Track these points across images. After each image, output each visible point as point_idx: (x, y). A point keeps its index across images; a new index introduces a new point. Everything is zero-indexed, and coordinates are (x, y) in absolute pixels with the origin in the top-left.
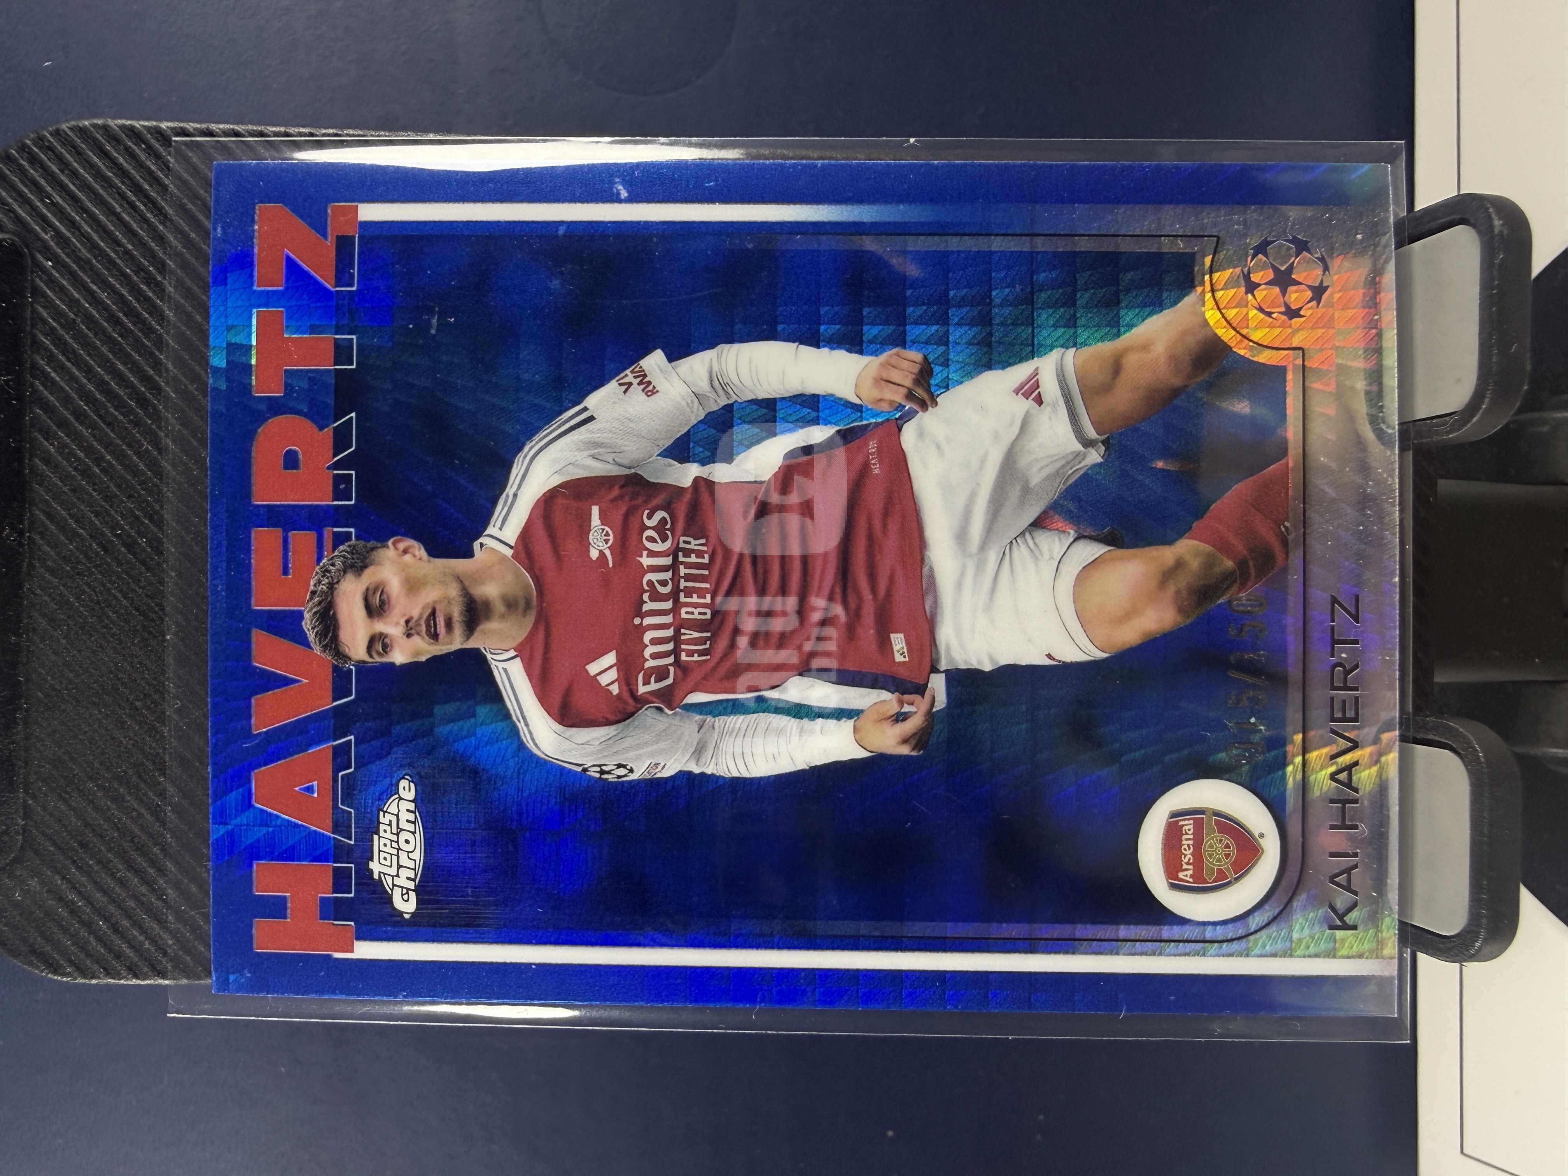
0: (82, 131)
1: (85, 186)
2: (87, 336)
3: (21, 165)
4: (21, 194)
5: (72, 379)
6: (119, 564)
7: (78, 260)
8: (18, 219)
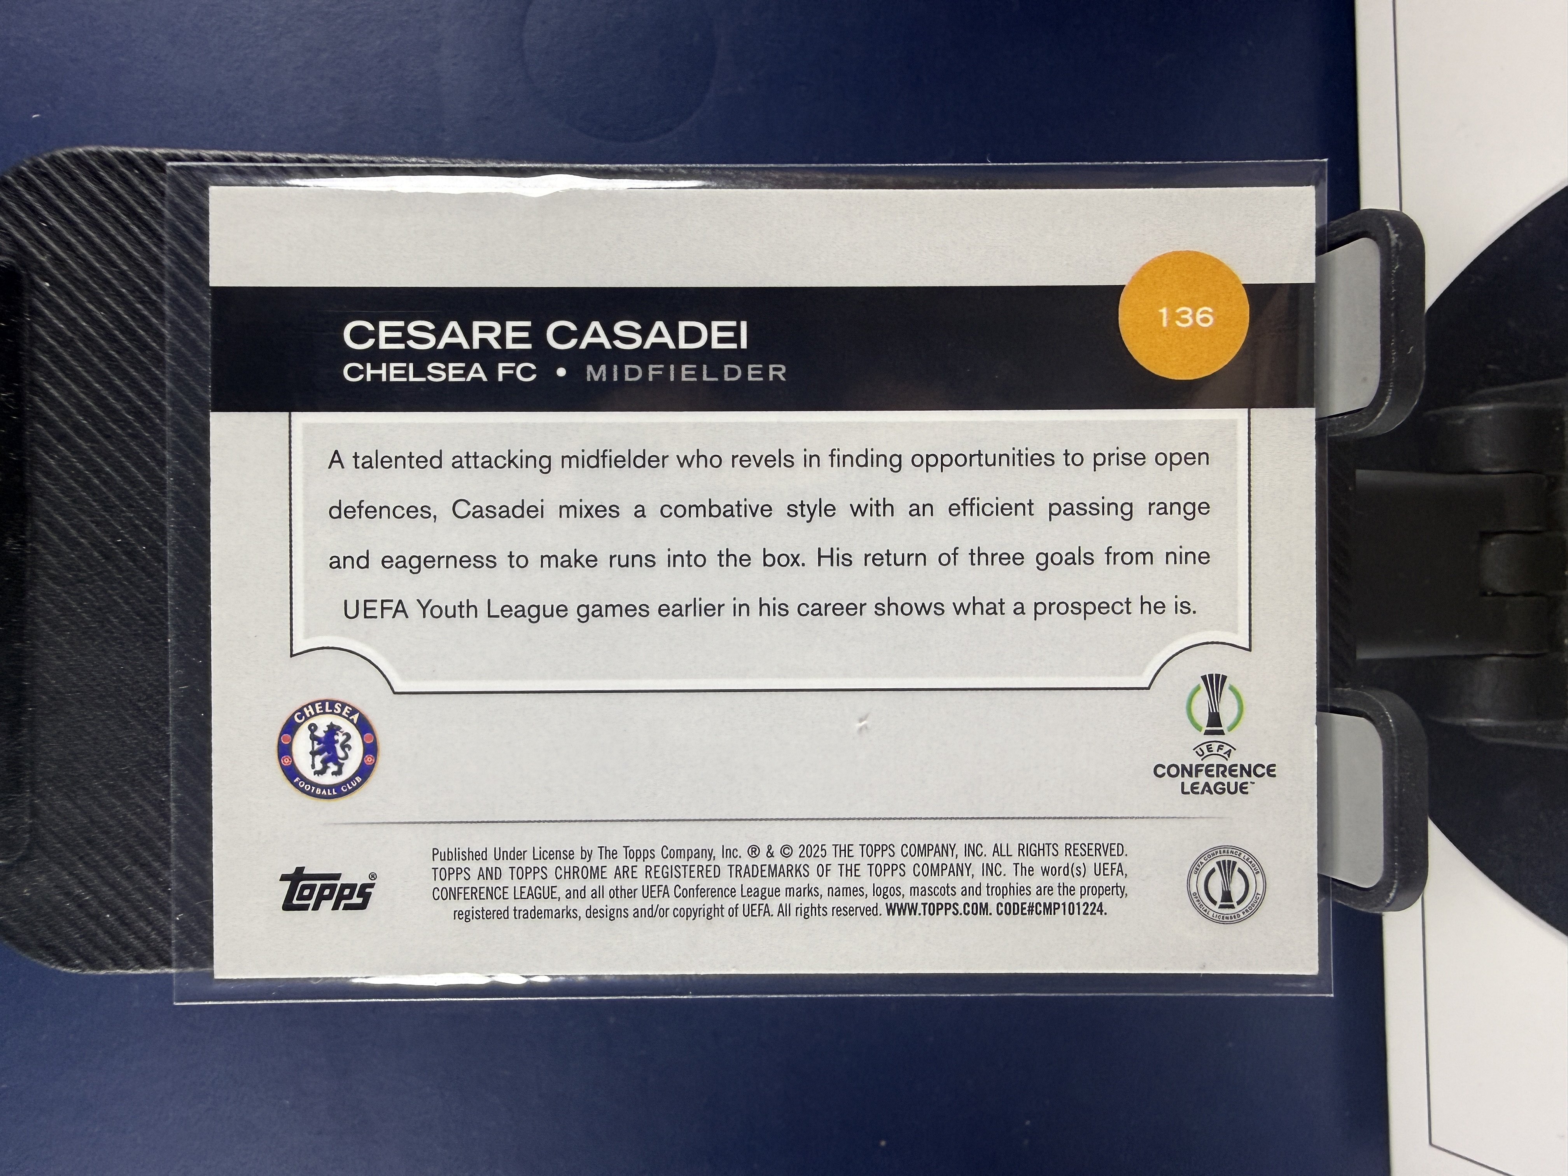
0: (77, 158)
1: (80, 211)
2: (83, 352)
3: (16, 190)
4: (17, 218)
5: (70, 394)
6: (120, 570)
7: (75, 280)
8: (16, 243)
